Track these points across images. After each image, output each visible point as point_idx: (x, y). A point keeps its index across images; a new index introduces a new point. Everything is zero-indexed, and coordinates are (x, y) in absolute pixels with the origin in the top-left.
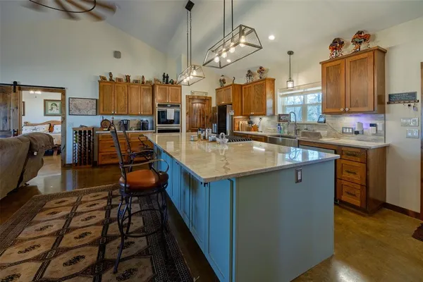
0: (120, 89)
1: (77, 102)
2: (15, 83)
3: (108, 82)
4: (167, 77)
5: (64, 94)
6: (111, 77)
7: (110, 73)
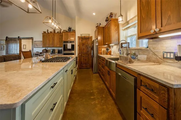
0: (50, 36)
1: (36, 42)
2: (19, 37)
3: (47, 34)
4: (71, 29)
5: (33, 40)
6: (48, 31)
7: (48, 30)
